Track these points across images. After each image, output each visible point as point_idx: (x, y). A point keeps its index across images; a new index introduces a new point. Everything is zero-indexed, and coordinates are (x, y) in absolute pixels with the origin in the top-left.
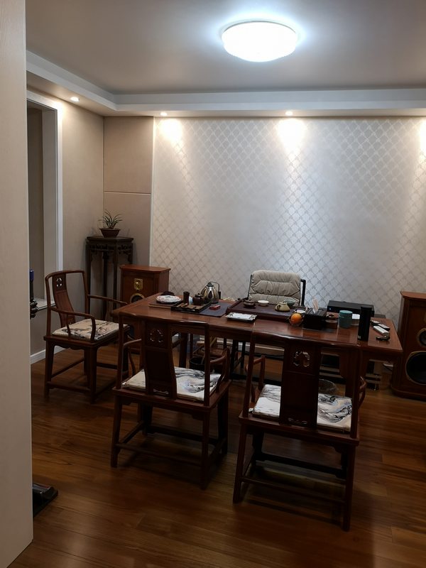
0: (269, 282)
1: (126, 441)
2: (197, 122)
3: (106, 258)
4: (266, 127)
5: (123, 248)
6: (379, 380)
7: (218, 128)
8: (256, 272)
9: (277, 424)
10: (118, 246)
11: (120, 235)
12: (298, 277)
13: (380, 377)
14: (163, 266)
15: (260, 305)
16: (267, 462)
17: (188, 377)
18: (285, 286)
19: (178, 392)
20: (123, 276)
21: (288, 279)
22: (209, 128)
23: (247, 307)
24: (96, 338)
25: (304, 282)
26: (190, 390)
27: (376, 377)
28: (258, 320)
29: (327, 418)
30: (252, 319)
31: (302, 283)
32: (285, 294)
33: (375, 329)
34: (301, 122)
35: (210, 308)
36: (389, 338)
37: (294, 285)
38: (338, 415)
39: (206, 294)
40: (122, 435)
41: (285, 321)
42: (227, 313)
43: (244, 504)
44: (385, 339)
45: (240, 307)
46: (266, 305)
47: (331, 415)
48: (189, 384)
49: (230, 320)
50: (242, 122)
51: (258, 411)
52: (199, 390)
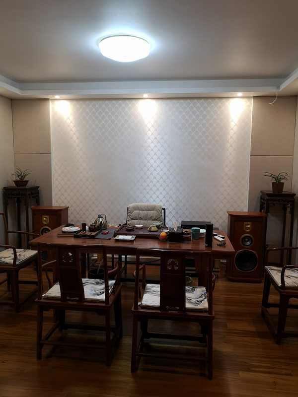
0: (140, 211)
1: (47, 339)
2: (81, 102)
3: (19, 201)
4: (130, 105)
5: (32, 194)
6: (218, 272)
7: (97, 106)
8: (130, 205)
9: (159, 312)
10: (28, 193)
11: (29, 185)
12: (160, 207)
13: (219, 270)
14: (63, 205)
15: (137, 228)
16: (151, 339)
17: (91, 285)
18: (151, 213)
19: (86, 297)
20: (34, 214)
21: (153, 208)
22: (91, 106)
23: (128, 230)
24: (17, 263)
25: (164, 209)
26: (94, 295)
27: (216, 270)
28: (137, 239)
29: (191, 303)
30: (133, 239)
31: (163, 211)
32: (152, 219)
33: (215, 239)
34: (154, 102)
35: (102, 234)
36: (225, 243)
37: (158, 212)
38: (198, 300)
39: (98, 224)
40: (44, 334)
41: (155, 238)
42: (115, 236)
43: (139, 372)
44: (223, 245)
45: (123, 231)
46: (141, 228)
47: (194, 300)
48: (93, 290)
49: (118, 241)
50: (114, 102)
51: (145, 304)
52: (101, 293)
